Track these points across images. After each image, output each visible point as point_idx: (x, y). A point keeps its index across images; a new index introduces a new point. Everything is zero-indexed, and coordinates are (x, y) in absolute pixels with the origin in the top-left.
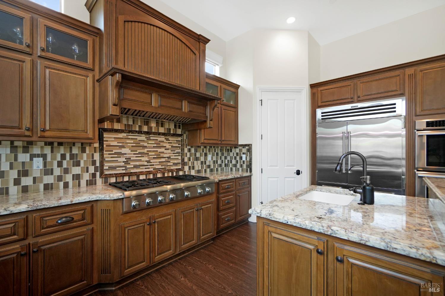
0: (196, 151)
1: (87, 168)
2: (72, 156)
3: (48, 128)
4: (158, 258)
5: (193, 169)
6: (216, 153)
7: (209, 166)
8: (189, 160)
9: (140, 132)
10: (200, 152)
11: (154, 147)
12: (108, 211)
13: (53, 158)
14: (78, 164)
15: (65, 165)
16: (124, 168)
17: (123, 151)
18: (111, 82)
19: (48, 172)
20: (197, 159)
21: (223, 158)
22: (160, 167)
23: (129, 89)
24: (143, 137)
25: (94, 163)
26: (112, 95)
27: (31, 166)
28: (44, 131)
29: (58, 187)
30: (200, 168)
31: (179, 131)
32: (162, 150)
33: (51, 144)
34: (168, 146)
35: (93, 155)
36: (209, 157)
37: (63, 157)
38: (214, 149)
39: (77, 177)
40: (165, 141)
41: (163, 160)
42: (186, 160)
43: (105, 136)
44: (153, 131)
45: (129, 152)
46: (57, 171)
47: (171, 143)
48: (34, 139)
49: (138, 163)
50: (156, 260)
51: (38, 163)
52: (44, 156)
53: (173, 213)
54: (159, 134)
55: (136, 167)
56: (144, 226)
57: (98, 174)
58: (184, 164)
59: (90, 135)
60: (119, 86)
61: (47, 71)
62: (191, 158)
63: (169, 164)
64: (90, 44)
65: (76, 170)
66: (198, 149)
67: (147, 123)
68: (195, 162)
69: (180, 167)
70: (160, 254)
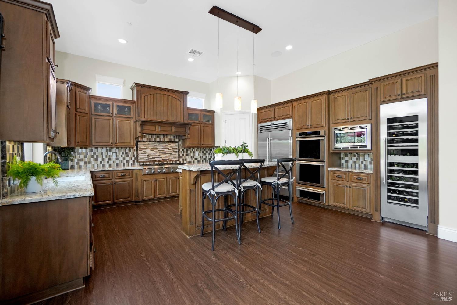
0: (187, 150)
1: (132, 158)
2: (126, 153)
3: (117, 142)
4: (158, 196)
5: (186, 160)
6: (201, 152)
7: (197, 159)
8: (183, 155)
9: (155, 141)
10: (190, 150)
11: (162, 149)
12: (137, 174)
13: (119, 154)
14: (128, 156)
15: (123, 157)
16: (147, 159)
17: (147, 150)
18: (139, 123)
19: (118, 159)
20: (188, 155)
21: (207, 154)
22: (165, 158)
23: (147, 125)
24: (156, 144)
25: (134, 156)
26: (139, 129)
27: (112, 156)
28: (116, 143)
29: (121, 165)
30: (190, 160)
31: (177, 140)
32: (167, 150)
33: (118, 148)
34: (170, 148)
35: (134, 152)
36: (197, 154)
37: (123, 153)
38: (200, 149)
39: (128, 162)
40: (168, 145)
41: (167, 155)
42: (181, 155)
43: (139, 144)
44: (162, 140)
45: (150, 151)
46: (121, 159)
47: (172, 146)
48: (114, 146)
49: (154, 156)
50: (157, 197)
51: (114, 156)
52: (116, 153)
53: (166, 178)
54: (165, 142)
55: (153, 158)
56: (152, 181)
57: (136, 161)
58: (179, 157)
59: (132, 144)
60: (141, 125)
61: (117, 121)
62: (184, 154)
63: (171, 157)
64: (131, 108)
65: (127, 159)
66: (189, 149)
67: (158, 137)
68: (187, 157)
69: (177, 159)
70: (159, 195)
